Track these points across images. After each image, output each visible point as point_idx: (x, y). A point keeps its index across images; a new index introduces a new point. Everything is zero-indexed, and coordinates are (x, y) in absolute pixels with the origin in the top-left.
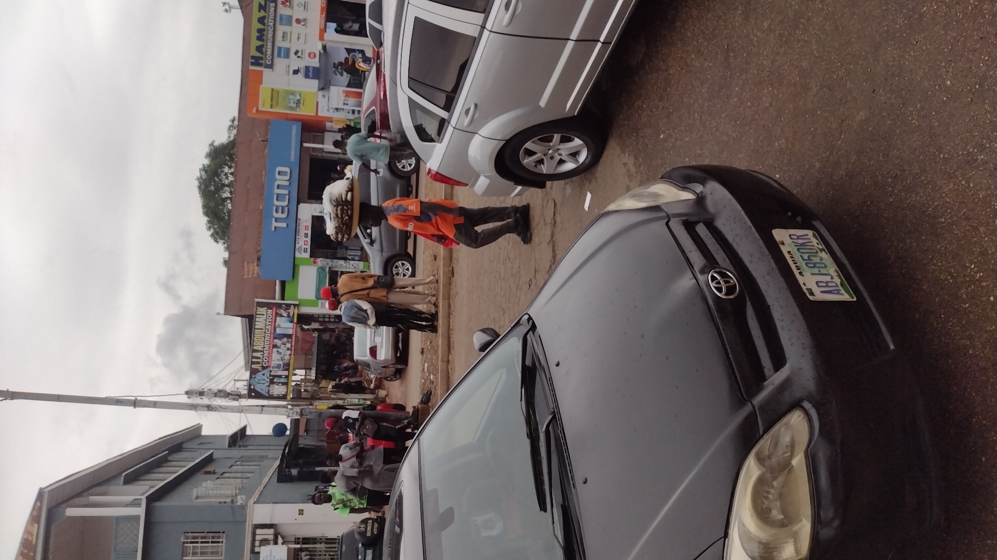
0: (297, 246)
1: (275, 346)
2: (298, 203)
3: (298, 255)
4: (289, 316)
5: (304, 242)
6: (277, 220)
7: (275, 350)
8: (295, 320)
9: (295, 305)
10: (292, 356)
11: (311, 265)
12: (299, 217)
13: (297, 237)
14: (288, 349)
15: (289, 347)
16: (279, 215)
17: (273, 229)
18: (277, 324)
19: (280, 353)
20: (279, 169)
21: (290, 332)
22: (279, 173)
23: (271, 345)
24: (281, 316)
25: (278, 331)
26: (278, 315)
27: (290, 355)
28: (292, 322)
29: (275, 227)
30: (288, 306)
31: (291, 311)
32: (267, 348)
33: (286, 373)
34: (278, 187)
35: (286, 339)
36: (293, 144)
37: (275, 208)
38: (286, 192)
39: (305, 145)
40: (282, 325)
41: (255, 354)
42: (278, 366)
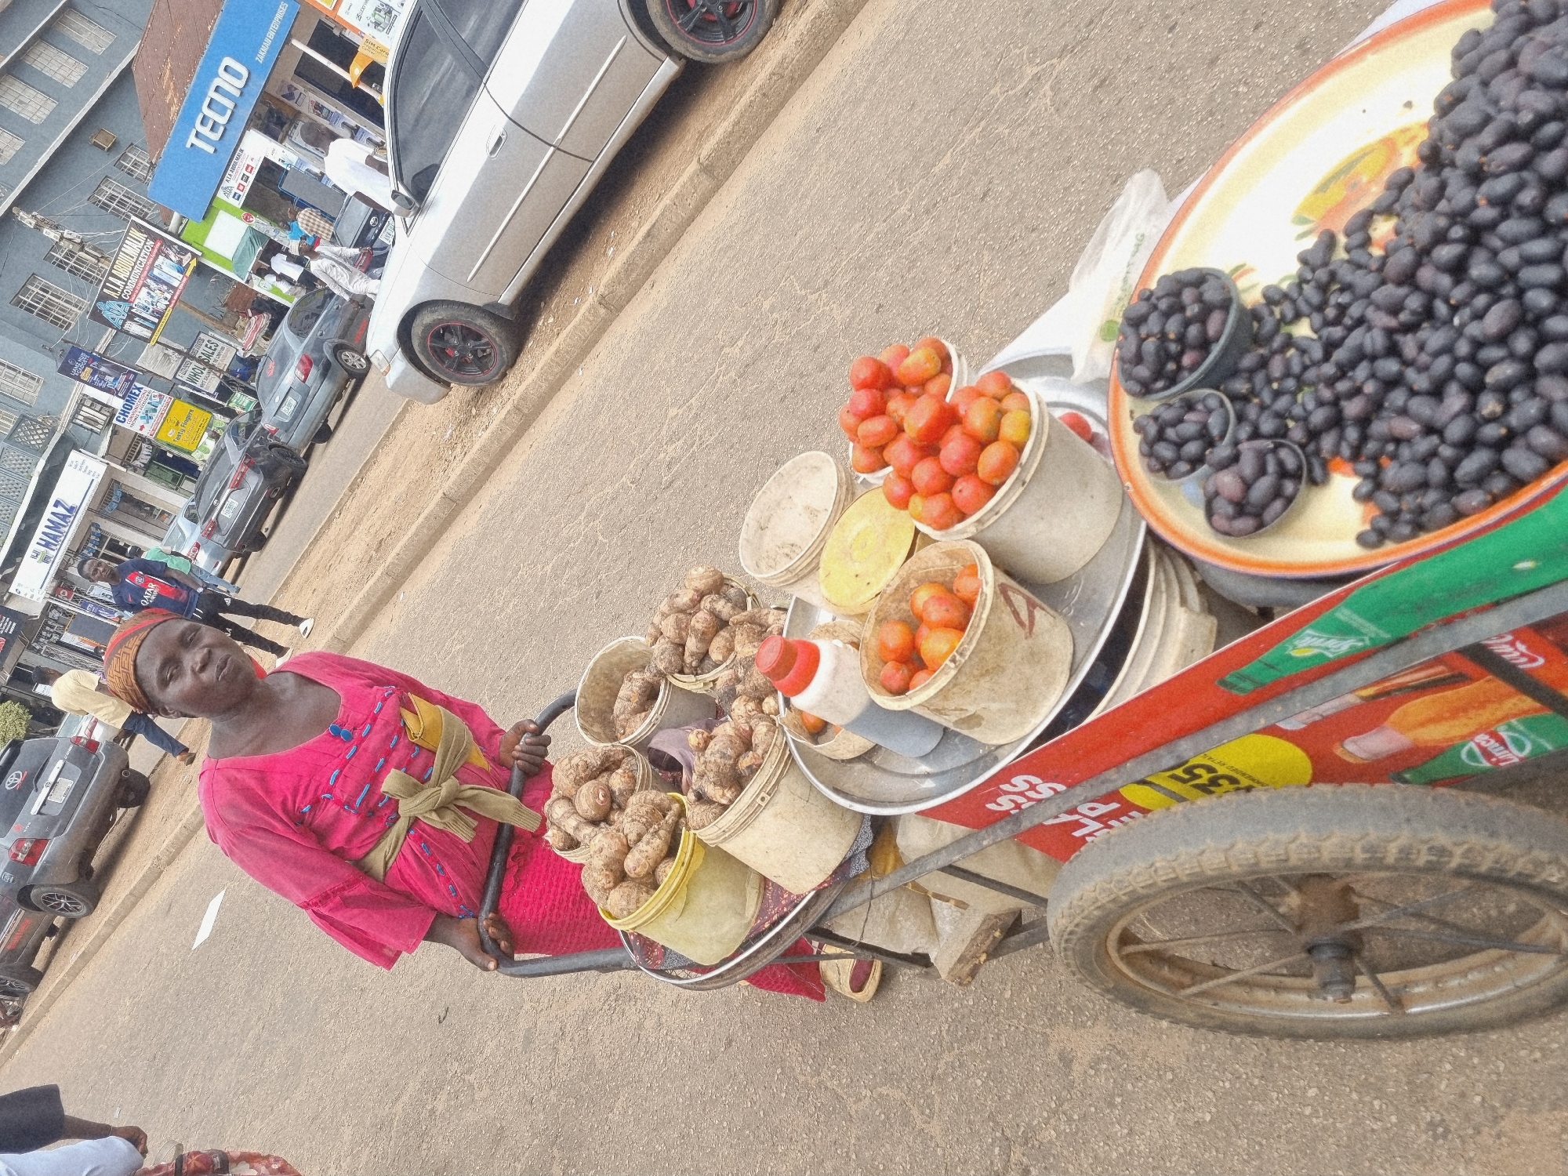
0: (225, 184)
1: (144, 285)
2: (247, 128)
3: (220, 194)
4: (180, 262)
5: (238, 183)
6: (197, 135)
7: (145, 290)
8: (188, 273)
9: (194, 255)
10: (170, 309)
11: (239, 218)
12: (242, 146)
13: (229, 172)
14: (166, 299)
15: (169, 297)
16: (205, 131)
17: (188, 146)
18: (157, 263)
19: (152, 297)
20: (228, 61)
21: (176, 284)
22: (226, 69)
23: (141, 282)
24: (167, 256)
25: (156, 272)
26: (160, 252)
27: (167, 306)
28: (182, 271)
29: (192, 145)
30: (184, 251)
31: (186, 259)
32: (133, 280)
33: (156, 320)
34: (218, 89)
35: (165, 288)
36: (271, 34)
37: (200, 117)
38: (230, 104)
39: (295, 42)
40: (165, 268)
41: (111, 278)
42: (146, 309)
